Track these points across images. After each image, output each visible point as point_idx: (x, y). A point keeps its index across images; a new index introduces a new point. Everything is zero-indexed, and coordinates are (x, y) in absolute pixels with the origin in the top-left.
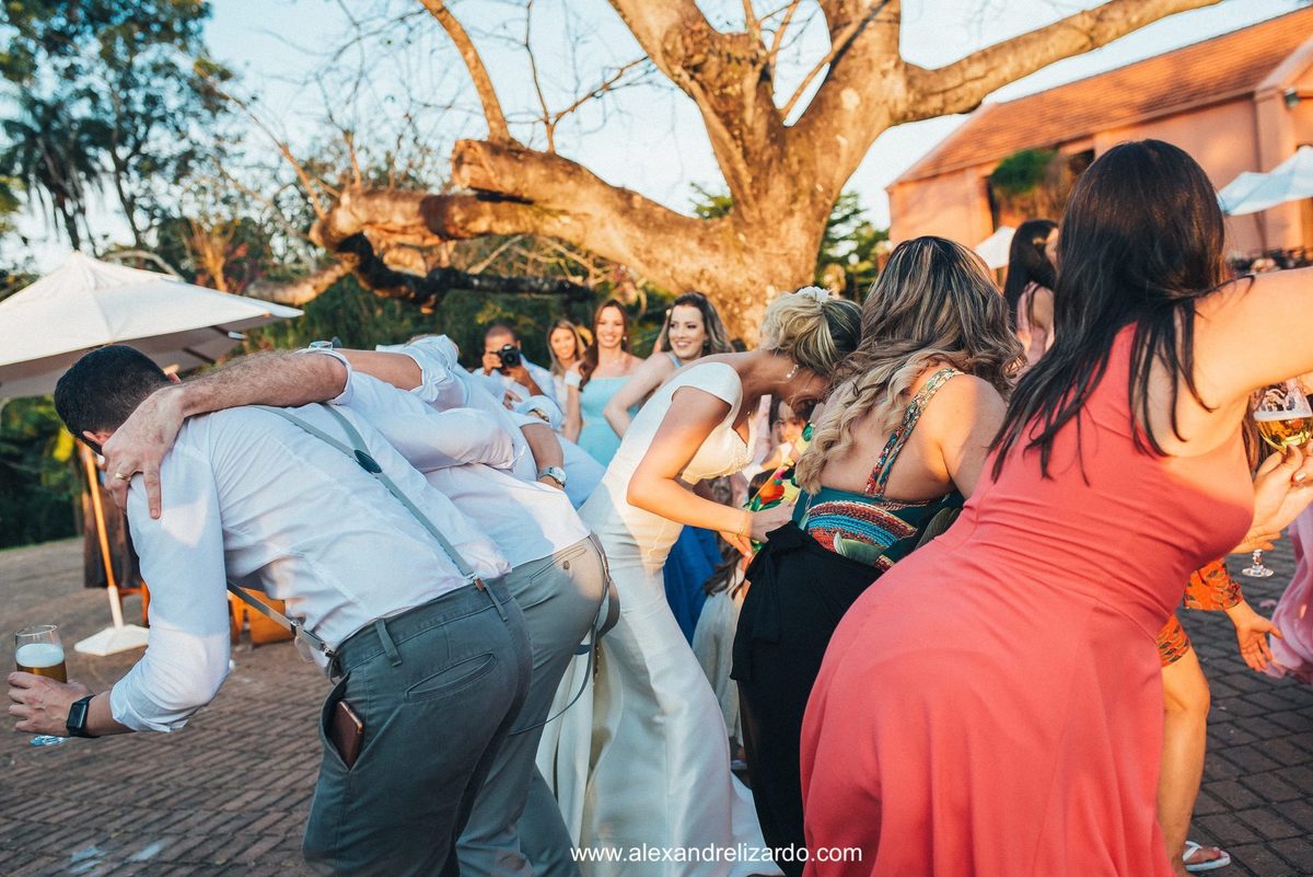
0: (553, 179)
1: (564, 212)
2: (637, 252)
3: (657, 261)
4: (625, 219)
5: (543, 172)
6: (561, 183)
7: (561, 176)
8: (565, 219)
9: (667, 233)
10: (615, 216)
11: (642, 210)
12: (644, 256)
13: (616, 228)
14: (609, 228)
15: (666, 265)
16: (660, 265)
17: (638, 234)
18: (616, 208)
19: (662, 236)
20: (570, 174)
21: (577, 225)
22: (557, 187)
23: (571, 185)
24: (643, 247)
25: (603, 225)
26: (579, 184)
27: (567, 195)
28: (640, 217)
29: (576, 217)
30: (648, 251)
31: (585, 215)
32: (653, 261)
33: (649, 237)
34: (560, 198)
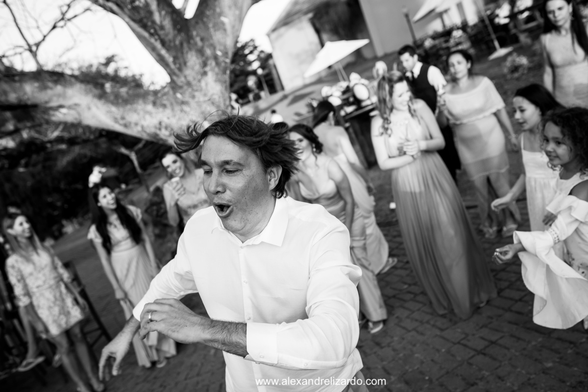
0: (44, 88)
1: (61, 106)
2: (116, 120)
3: (130, 123)
4: (103, 101)
5: (36, 84)
6: (51, 88)
7: (50, 84)
8: (64, 111)
9: (131, 104)
10: (96, 101)
11: (112, 92)
12: (122, 122)
13: (97, 108)
14: (94, 109)
15: (136, 124)
16: (133, 125)
17: (114, 109)
18: (95, 96)
19: (129, 107)
20: (56, 82)
21: (73, 112)
22: (49, 92)
23: (59, 88)
24: (118, 117)
25: (89, 108)
26: (65, 86)
27: (59, 96)
28: (112, 98)
29: (70, 108)
30: (123, 118)
31: (76, 105)
32: (128, 124)
33: (121, 109)
34: (55, 99)
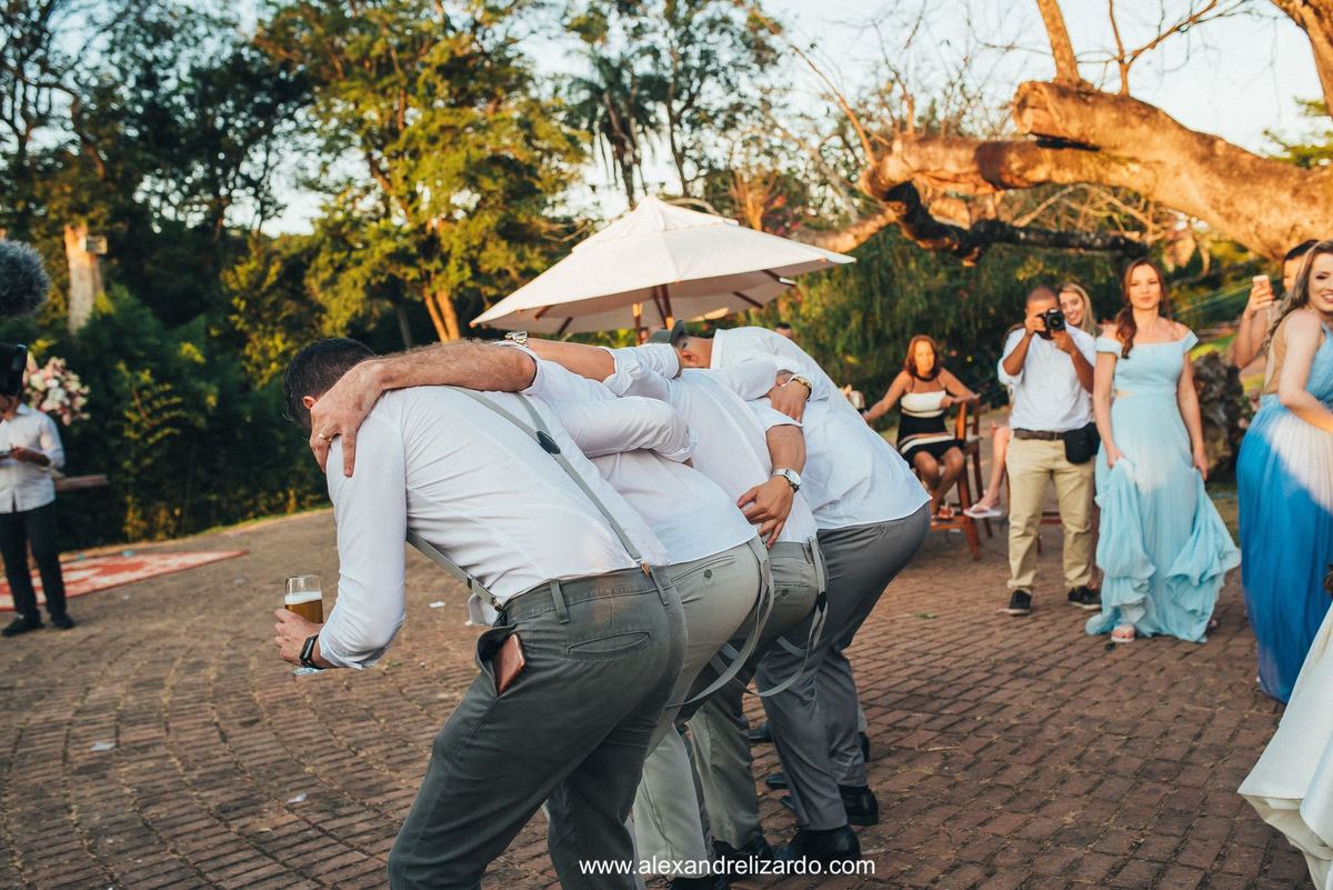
0: (1124, 123)
1: (1133, 160)
2: (1215, 205)
3: (1239, 215)
4: (1205, 167)
5: (1114, 115)
6: (1133, 127)
7: (1134, 120)
8: (1134, 167)
9: (1252, 183)
10: (1193, 163)
11: (1226, 157)
12: (1223, 209)
13: (1192, 176)
14: (1185, 177)
15: (1249, 219)
16: (1242, 219)
17: (1219, 184)
18: (1194, 156)
19: (1248, 186)
20: (1143, 118)
21: (1148, 174)
22: (1128, 132)
23: (1144, 130)
24: (1223, 199)
25: (1177, 174)
26: (1154, 129)
27: (1139, 141)
28: (1222, 166)
29: (1147, 165)
30: (1230, 204)
31: (1159, 162)
32: (1234, 215)
33: (1232, 188)
34: (1130, 145)
